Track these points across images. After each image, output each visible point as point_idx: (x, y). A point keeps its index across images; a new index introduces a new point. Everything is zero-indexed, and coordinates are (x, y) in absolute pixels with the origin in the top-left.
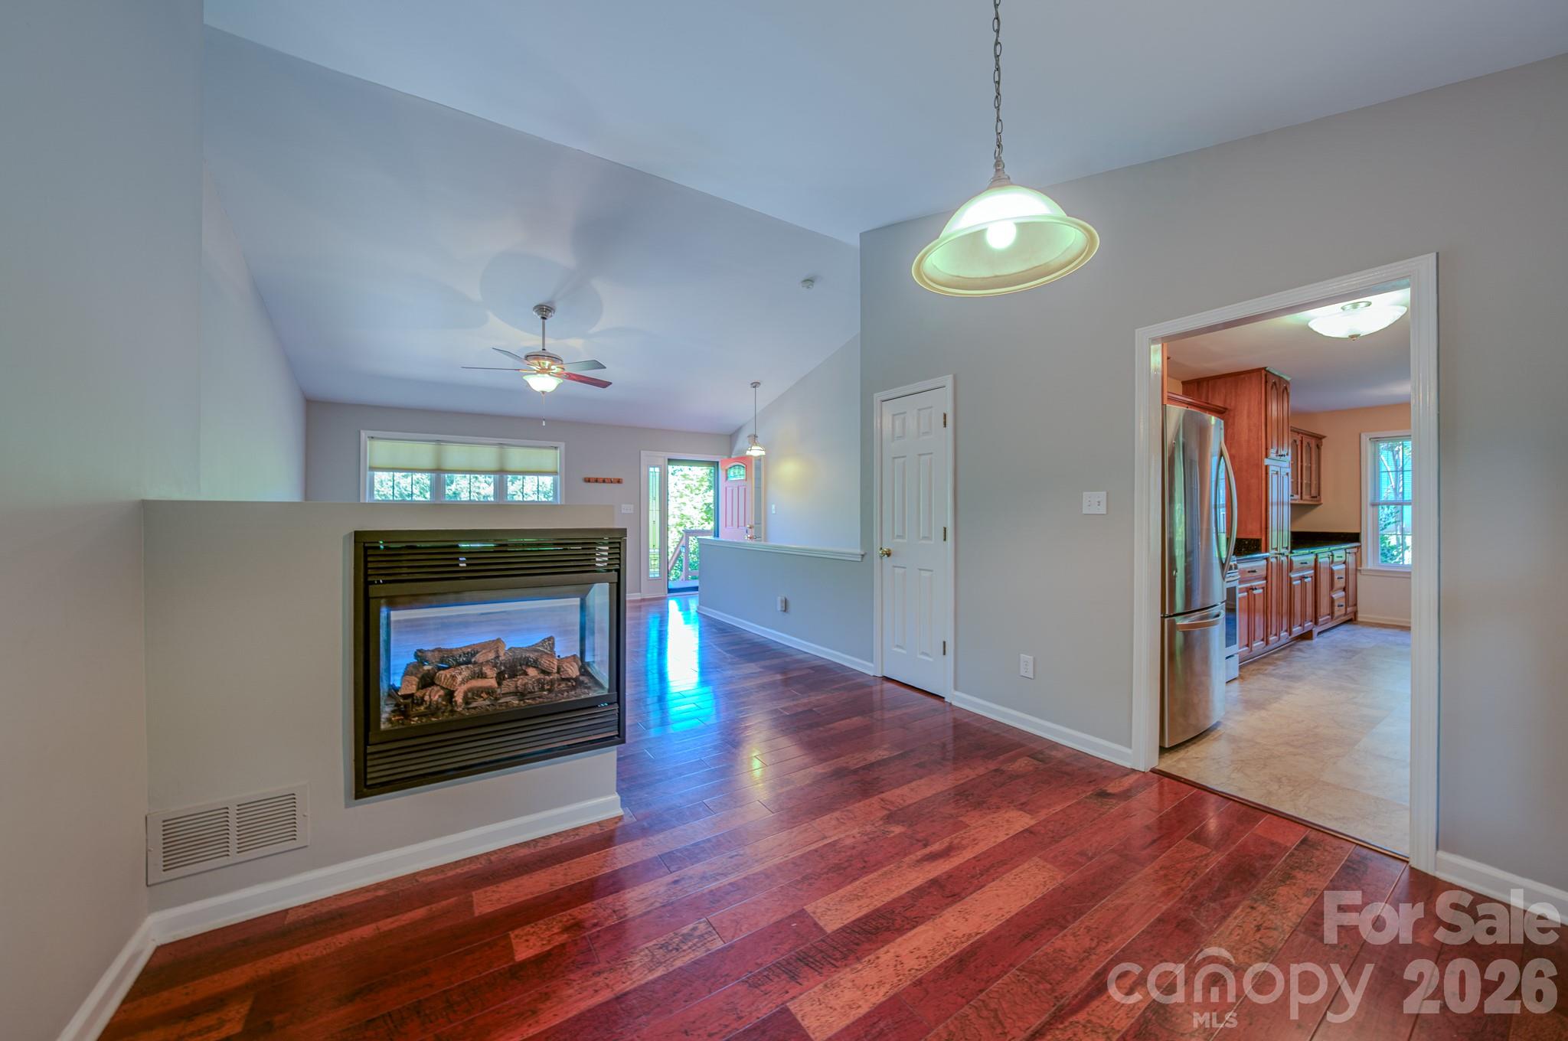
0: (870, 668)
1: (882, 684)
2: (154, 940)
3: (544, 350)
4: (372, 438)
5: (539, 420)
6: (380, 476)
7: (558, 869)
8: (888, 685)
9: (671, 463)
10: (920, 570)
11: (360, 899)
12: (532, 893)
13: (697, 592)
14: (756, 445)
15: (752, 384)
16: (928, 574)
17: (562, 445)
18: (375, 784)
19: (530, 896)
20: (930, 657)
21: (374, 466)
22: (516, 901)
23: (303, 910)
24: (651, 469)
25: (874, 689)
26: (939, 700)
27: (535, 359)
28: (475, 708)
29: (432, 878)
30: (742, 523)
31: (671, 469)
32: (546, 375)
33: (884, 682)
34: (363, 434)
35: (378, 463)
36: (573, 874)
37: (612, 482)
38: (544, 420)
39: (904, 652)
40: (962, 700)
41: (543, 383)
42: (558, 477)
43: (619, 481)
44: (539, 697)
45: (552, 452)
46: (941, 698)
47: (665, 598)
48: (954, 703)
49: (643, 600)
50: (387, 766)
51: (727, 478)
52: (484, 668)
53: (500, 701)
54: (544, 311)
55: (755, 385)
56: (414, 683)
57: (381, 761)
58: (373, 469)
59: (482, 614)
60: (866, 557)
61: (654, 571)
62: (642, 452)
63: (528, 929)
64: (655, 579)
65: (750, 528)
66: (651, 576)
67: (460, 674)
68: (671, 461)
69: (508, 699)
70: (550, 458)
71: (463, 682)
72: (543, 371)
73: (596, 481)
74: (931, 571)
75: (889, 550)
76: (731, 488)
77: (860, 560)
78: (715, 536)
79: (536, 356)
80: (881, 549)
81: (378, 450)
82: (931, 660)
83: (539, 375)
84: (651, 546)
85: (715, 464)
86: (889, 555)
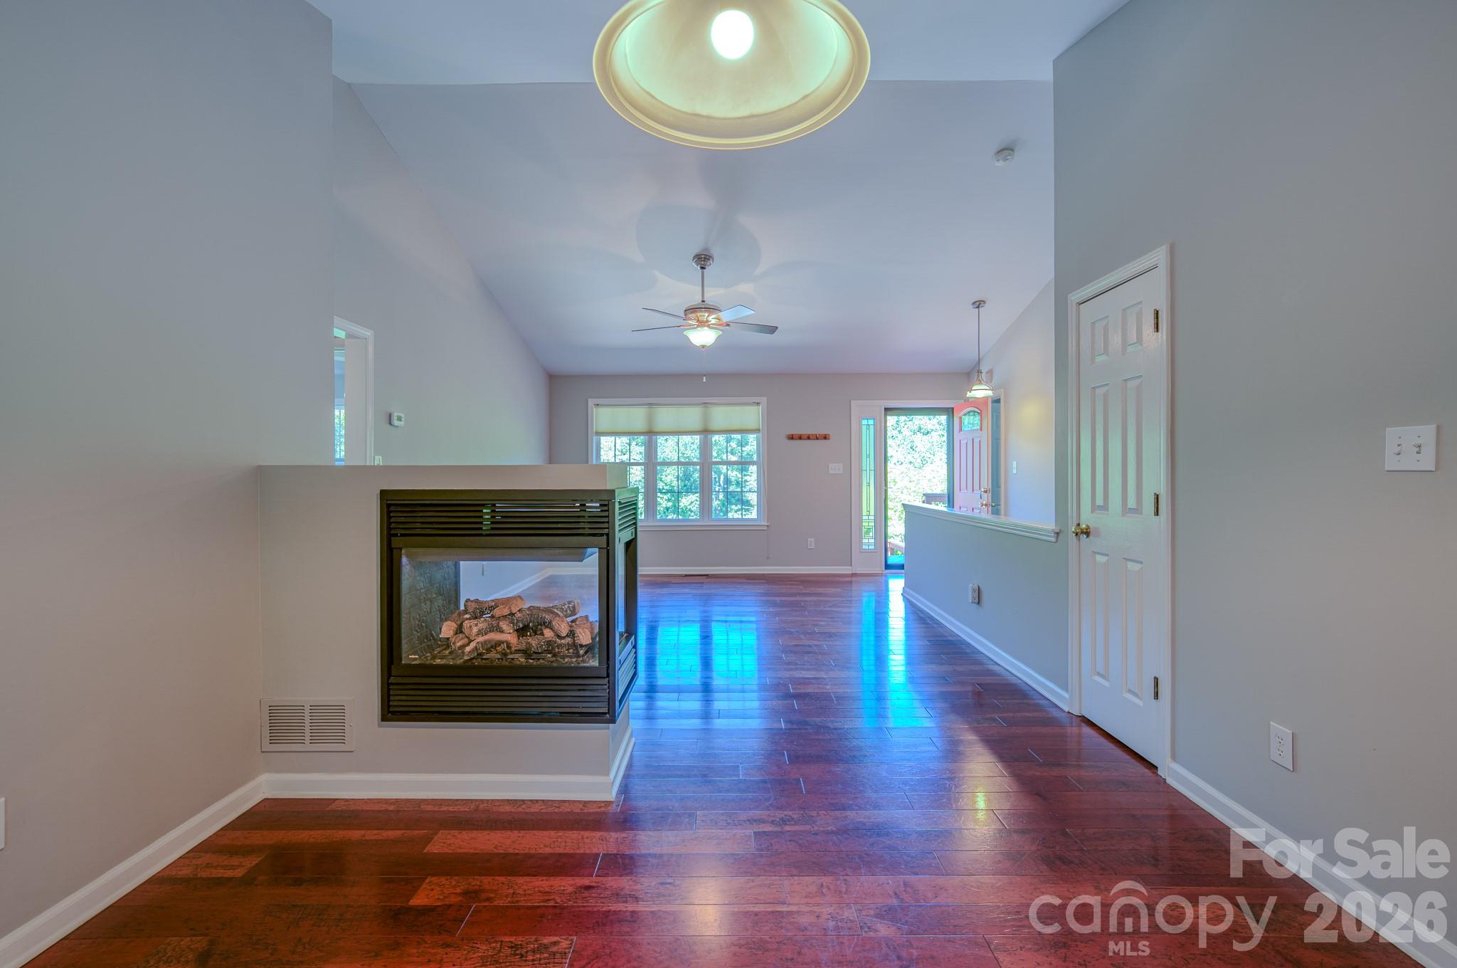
0: (1064, 700)
1: (1080, 726)
2: (264, 793)
3: (703, 301)
4: (598, 405)
5: (699, 376)
6: (606, 442)
7: (515, 834)
8: (1087, 730)
9: (888, 413)
10: (1127, 559)
11: (377, 807)
12: (475, 849)
13: (903, 571)
14: (980, 383)
15: (974, 303)
16: (1136, 567)
17: (764, 400)
18: (398, 712)
19: (472, 851)
20: (1141, 699)
21: (600, 431)
22: (462, 851)
23: (343, 803)
24: (864, 422)
25: (1069, 730)
26: (1150, 769)
27: (692, 313)
28: (485, 659)
29: (429, 808)
30: (976, 486)
31: (891, 420)
32: (706, 328)
33: (1083, 725)
34: (591, 402)
35: (602, 428)
36: (520, 844)
37: (817, 439)
38: (704, 375)
39: (1106, 684)
40: (1178, 776)
41: (702, 337)
42: (760, 434)
43: (825, 437)
44: (543, 659)
45: (754, 408)
46: (1153, 767)
47: (882, 575)
48: (1169, 781)
49: (853, 575)
50: (404, 698)
51: (961, 430)
52: (501, 623)
53: (509, 657)
54: (703, 259)
55: (978, 304)
56: (453, 628)
57: (400, 692)
58: (600, 434)
59: (686, 576)
60: (1061, 535)
61: (869, 542)
62: (852, 402)
63: (442, 880)
64: (869, 552)
65: (986, 492)
66: (864, 547)
67: (476, 625)
68: (888, 410)
69: (516, 656)
70: (751, 415)
71: (480, 633)
72: (702, 324)
73: (800, 438)
74: (1141, 563)
75: (1088, 527)
76: (965, 442)
77: (1053, 539)
78: (949, 506)
79: (693, 309)
80: (1079, 525)
81: (603, 416)
82: (1140, 703)
83: (699, 329)
84: (865, 513)
85: (950, 412)
86: (1087, 533)
